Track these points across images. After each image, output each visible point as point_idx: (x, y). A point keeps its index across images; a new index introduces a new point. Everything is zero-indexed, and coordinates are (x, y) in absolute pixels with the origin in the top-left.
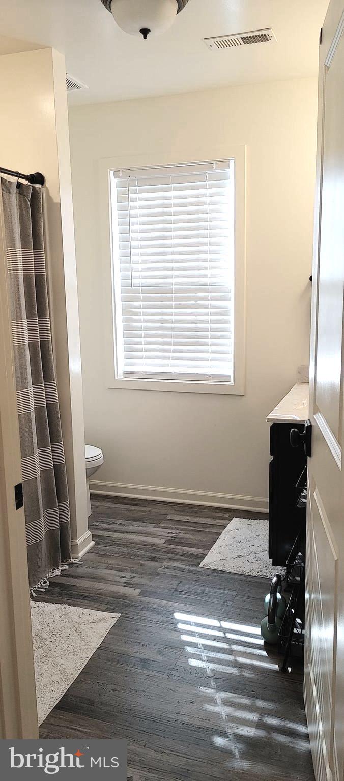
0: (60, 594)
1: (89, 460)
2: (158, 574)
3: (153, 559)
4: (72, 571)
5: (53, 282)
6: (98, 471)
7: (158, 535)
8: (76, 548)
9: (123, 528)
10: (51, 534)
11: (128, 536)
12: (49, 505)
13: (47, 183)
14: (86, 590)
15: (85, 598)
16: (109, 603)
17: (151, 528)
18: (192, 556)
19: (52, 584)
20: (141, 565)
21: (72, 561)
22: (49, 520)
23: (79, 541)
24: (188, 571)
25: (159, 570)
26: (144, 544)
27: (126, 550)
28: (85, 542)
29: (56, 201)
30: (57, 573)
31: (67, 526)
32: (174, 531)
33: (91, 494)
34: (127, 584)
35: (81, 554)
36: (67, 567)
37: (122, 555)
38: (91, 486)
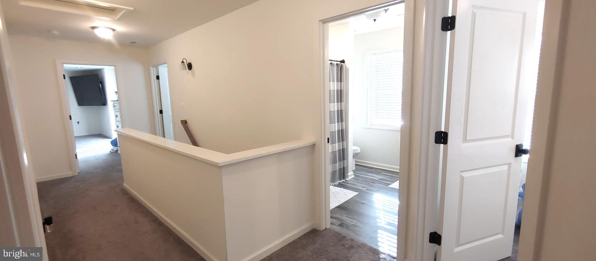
0: (341, 186)
1: (354, 150)
2: (373, 186)
3: (373, 183)
4: (346, 182)
5: (345, 90)
6: (358, 155)
7: (377, 177)
8: (348, 176)
9: (365, 174)
10: (340, 169)
11: (366, 176)
12: (340, 160)
13: (346, 62)
14: (349, 186)
15: (349, 188)
16: (356, 190)
17: (375, 175)
18: (387, 184)
19: (339, 184)
20: (369, 184)
21: (346, 179)
22: (340, 165)
23: (349, 174)
24: (384, 187)
25: (374, 186)
26: (371, 179)
27: (364, 179)
28: (351, 175)
29: (348, 67)
30: (341, 181)
31: (345, 168)
32: (383, 177)
33: (356, 164)
34: (362, 187)
35: (349, 178)
36: (344, 181)
37: (363, 181)
38: (356, 162)
